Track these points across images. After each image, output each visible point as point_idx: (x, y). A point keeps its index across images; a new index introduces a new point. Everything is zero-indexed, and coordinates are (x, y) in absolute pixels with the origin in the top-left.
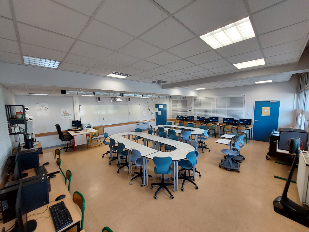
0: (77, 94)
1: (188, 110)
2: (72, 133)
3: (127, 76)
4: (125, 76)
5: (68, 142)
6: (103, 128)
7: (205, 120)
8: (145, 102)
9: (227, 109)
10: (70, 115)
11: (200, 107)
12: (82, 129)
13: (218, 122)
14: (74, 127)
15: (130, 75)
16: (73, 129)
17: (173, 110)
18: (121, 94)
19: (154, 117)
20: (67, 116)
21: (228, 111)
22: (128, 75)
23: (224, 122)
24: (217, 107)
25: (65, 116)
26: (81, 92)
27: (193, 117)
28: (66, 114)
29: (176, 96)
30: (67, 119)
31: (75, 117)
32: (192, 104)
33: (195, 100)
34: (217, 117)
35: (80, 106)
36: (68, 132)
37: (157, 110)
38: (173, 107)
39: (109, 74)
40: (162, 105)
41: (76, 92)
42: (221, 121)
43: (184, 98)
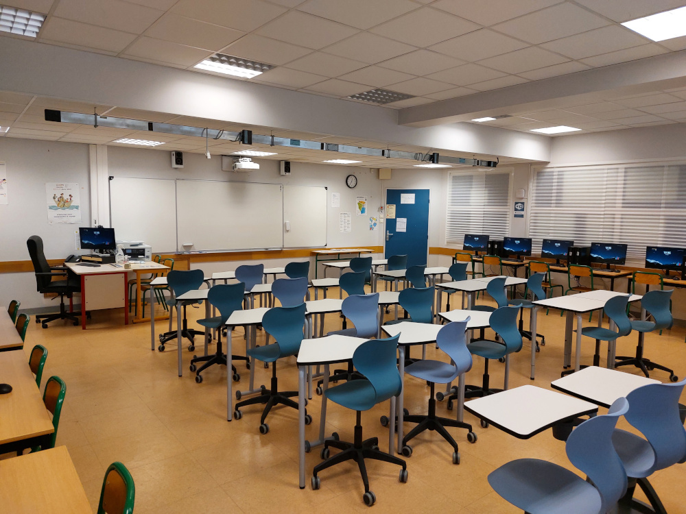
0: (96, 126)
1: (511, 212)
2: (78, 269)
3: (262, 70)
4: (255, 69)
5: (67, 301)
6: (186, 262)
7: (574, 254)
8: (350, 178)
9: (663, 212)
10: (77, 207)
11: (558, 204)
12: (111, 260)
13: (623, 261)
14: (87, 252)
15: (270, 67)
16: (83, 258)
17: (454, 216)
18: (246, 136)
19: (378, 238)
20: (67, 211)
22: (262, 65)
23: (648, 265)
24: (627, 204)
25: (60, 211)
26: (109, 119)
27: (527, 243)
28: (63, 203)
29: (459, 159)
30: (65, 219)
31: (94, 217)
32: (526, 191)
33: (539, 174)
34: (623, 242)
35: (110, 178)
36: (66, 264)
37: (391, 211)
38: (454, 202)
39: (199, 61)
40: (413, 196)
41: (93, 118)
42: (636, 259)
43: (489, 164)
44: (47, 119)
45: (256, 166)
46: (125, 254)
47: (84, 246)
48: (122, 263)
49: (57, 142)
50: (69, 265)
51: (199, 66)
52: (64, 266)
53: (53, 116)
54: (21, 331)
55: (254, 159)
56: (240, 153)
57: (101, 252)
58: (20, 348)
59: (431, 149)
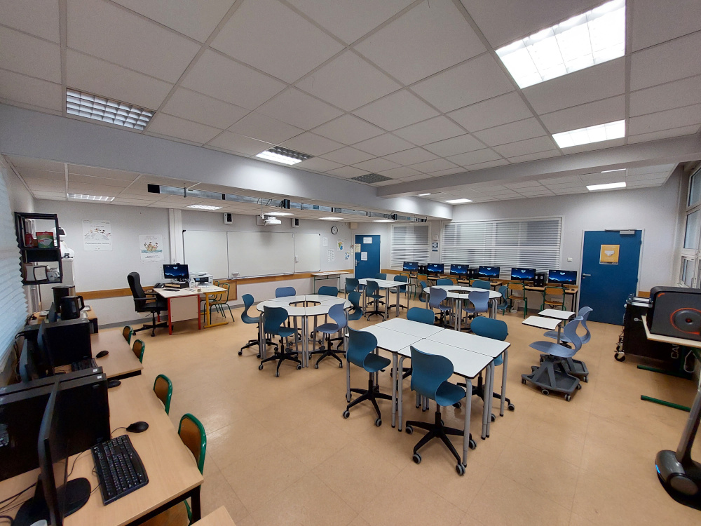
0: (185, 196)
1: (430, 249)
2: (165, 294)
3: (302, 159)
4: (297, 158)
6: (234, 285)
7: (471, 272)
8: (333, 227)
9: (519, 248)
10: (161, 251)
11: (458, 243)
12: (187, 285)
13: (498, 276)
14: (169, 280)
15: (309, 157)
16: (166, 285)
17: (395, 251)
18: (285, 203)
19: (351, 264)
20: (154, 254)
21: (523, 252)
23: (512, 278)
24: (498, 244)
25: (149, 254)
27: (441, 266)
28: (151, 248)
29: (407, 217)
30: (153, 259)
31: (173, 258)
32: (439, 237)
33: (446, 226)
34: (497, 265)
35: (184, 231)
36: (155, 289)
37: (358, 248)
38: (395, 242)
39: (261, 152)
40: (371, 238)
41: (183, 191)
42: (506, 275)
43: (422, 220)
44: (149, 191)
45: (279, 222)
46: (196, 281)
47: (166, 277)
48: (194, 289)
49: (146, 207)
50: (157, 290)
51: (260, 156)
52: (153, 291)
53: (154, 189)
57: (179, 280)
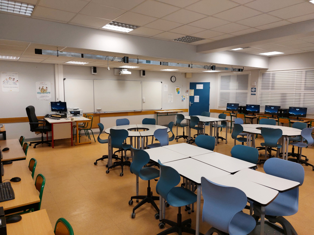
0: (58, 56)
1: (249, 92)
2: (50, 121)
3: (133, 28)
4: (130, 28)
5: (45, 135)
6: (98, 117)
7: (281, 112)
8: (172, 77)
10: (49, 93)
11: (273, 88)
12: (65, 116)
13: (305, 116)
14: (54, 113)
15: (137, 27)
16: (53, 116)
17: (222, 95)
18: (126, 59)
19: (186, 105)
20: (45, 95)
22: (133, 26)
24: (307, 88)
25: (42, 95)
26: (64, 53)
27: (257, 107)
28: (43, 91)
29: (225, 68)
30: (44, 98)
31: (57, 97)
32: (257, 83)
33: (263, 74)
34: (305, 106)
35: (64, 79)
36: (45, 118)
37: (192, 92)
38: (222, 88)
39: (104, 25)
40: (202, 85)
41: (56, 52)
42: (311, 115)
43: (239, 70)
44: (36, 53)
45: (130, 73)
46: (71, 114)
47: (53, 110)
48: (70, 118)
49: (40, 63)
50: (46, 119)
51: (104, 27)
52: (44, 119)
53: (38, 52)
54: (25, 151)
55: (129, 70)
56: (122, 67)
57: (60, 113)
58: (24, 159)
59: (212, 64)
